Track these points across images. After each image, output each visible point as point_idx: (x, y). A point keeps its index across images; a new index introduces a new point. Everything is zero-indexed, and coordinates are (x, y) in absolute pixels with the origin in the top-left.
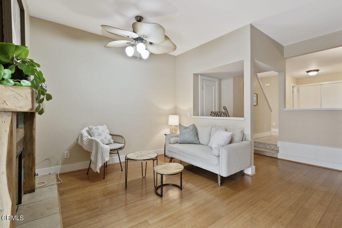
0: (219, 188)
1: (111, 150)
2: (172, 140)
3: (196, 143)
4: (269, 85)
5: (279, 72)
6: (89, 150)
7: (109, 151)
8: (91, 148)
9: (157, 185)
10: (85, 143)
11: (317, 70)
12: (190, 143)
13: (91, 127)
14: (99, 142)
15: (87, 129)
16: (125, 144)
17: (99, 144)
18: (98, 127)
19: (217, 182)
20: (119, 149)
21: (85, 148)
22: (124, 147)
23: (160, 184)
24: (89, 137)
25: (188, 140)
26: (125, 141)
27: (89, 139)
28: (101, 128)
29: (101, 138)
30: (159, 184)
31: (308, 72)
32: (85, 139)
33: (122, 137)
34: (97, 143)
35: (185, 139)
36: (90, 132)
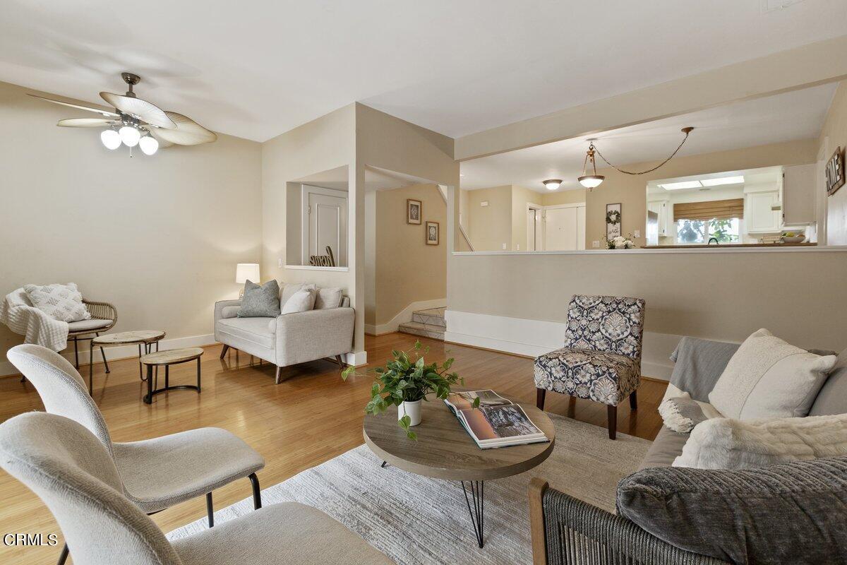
0: (277, 386)
1: (70, 332)
2: (226, 310)
3: (271, 315)
4: (487, 205)
5: (448, 186)
6: (20, 333)
7: (67, 334)
8: (25, 328)
9: (156, 387)
10: (13, 319)
11: (560, 181)
12: (261, 317)
13: (32, 286)
14: (42, 316)
15: (22, 290)
16: (115, 321)
17: (41, 318)
18: (51, 286)
19: (275, 377)
20: (99, 328)
21: (14, 329)
22: (112, 326)
23: (164, 387)
24: (26, 307)
25: (255, 310)
26: (116, 315)
27: (22, 310)
28: (57, 289)
29: (53, 308)
30: (161, 386)
31: (545, 182)
32: (13, 310)
33: (111, 307)
34: (37, 318)
35: (250, 308)
36: (28, 296)
